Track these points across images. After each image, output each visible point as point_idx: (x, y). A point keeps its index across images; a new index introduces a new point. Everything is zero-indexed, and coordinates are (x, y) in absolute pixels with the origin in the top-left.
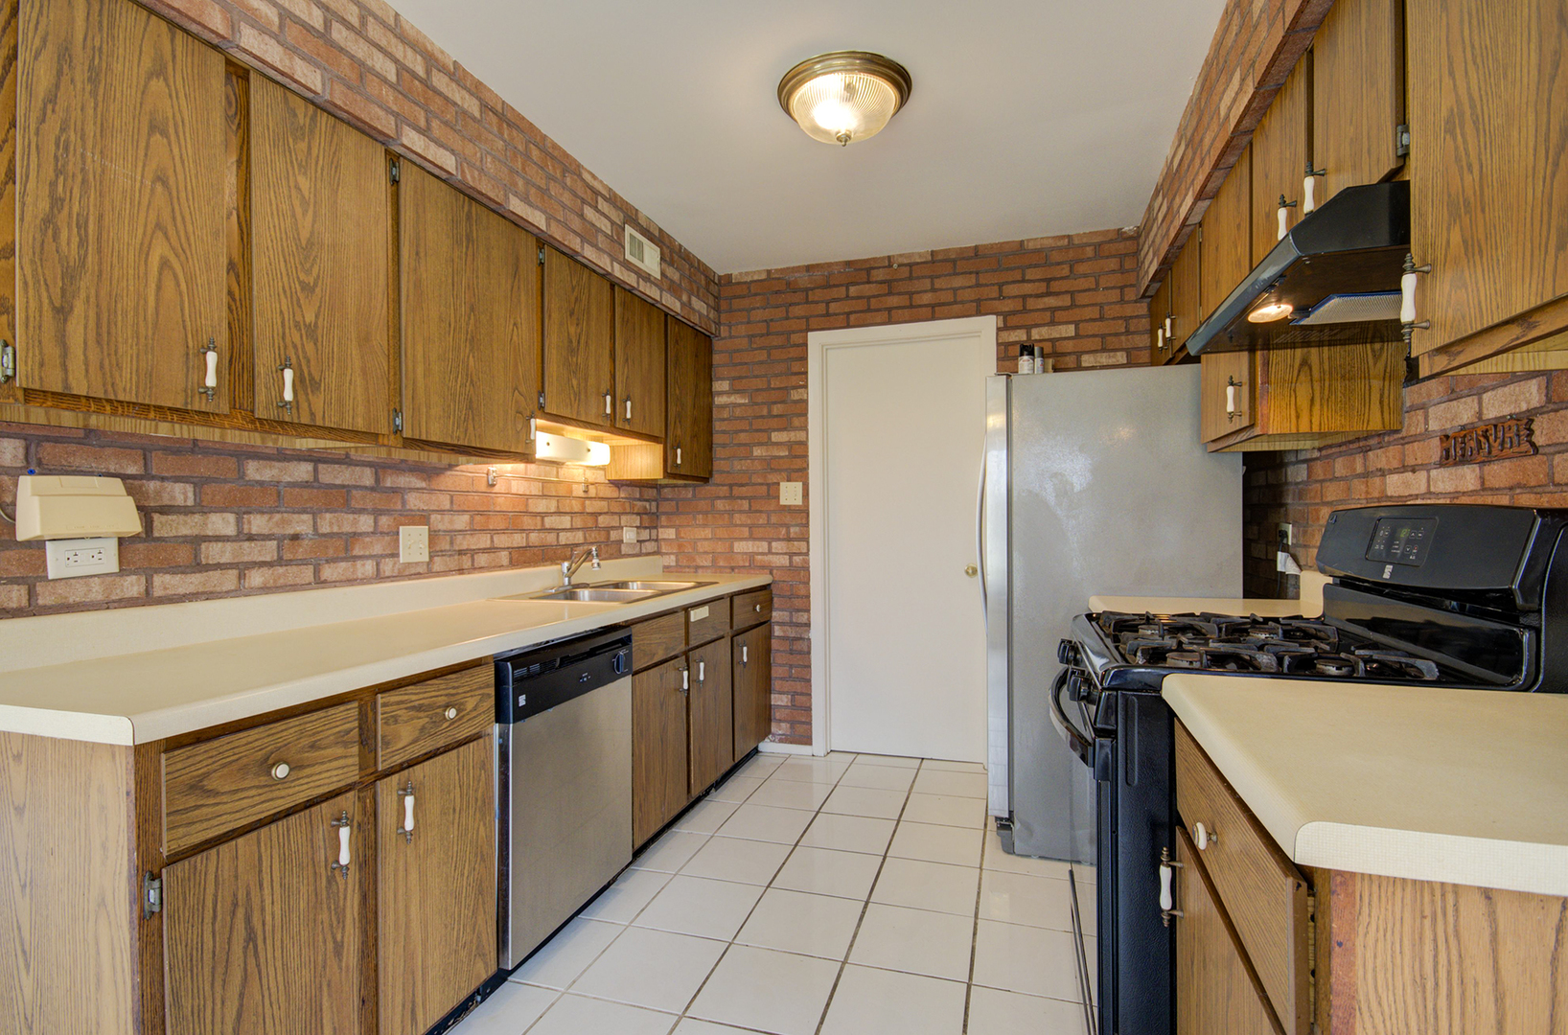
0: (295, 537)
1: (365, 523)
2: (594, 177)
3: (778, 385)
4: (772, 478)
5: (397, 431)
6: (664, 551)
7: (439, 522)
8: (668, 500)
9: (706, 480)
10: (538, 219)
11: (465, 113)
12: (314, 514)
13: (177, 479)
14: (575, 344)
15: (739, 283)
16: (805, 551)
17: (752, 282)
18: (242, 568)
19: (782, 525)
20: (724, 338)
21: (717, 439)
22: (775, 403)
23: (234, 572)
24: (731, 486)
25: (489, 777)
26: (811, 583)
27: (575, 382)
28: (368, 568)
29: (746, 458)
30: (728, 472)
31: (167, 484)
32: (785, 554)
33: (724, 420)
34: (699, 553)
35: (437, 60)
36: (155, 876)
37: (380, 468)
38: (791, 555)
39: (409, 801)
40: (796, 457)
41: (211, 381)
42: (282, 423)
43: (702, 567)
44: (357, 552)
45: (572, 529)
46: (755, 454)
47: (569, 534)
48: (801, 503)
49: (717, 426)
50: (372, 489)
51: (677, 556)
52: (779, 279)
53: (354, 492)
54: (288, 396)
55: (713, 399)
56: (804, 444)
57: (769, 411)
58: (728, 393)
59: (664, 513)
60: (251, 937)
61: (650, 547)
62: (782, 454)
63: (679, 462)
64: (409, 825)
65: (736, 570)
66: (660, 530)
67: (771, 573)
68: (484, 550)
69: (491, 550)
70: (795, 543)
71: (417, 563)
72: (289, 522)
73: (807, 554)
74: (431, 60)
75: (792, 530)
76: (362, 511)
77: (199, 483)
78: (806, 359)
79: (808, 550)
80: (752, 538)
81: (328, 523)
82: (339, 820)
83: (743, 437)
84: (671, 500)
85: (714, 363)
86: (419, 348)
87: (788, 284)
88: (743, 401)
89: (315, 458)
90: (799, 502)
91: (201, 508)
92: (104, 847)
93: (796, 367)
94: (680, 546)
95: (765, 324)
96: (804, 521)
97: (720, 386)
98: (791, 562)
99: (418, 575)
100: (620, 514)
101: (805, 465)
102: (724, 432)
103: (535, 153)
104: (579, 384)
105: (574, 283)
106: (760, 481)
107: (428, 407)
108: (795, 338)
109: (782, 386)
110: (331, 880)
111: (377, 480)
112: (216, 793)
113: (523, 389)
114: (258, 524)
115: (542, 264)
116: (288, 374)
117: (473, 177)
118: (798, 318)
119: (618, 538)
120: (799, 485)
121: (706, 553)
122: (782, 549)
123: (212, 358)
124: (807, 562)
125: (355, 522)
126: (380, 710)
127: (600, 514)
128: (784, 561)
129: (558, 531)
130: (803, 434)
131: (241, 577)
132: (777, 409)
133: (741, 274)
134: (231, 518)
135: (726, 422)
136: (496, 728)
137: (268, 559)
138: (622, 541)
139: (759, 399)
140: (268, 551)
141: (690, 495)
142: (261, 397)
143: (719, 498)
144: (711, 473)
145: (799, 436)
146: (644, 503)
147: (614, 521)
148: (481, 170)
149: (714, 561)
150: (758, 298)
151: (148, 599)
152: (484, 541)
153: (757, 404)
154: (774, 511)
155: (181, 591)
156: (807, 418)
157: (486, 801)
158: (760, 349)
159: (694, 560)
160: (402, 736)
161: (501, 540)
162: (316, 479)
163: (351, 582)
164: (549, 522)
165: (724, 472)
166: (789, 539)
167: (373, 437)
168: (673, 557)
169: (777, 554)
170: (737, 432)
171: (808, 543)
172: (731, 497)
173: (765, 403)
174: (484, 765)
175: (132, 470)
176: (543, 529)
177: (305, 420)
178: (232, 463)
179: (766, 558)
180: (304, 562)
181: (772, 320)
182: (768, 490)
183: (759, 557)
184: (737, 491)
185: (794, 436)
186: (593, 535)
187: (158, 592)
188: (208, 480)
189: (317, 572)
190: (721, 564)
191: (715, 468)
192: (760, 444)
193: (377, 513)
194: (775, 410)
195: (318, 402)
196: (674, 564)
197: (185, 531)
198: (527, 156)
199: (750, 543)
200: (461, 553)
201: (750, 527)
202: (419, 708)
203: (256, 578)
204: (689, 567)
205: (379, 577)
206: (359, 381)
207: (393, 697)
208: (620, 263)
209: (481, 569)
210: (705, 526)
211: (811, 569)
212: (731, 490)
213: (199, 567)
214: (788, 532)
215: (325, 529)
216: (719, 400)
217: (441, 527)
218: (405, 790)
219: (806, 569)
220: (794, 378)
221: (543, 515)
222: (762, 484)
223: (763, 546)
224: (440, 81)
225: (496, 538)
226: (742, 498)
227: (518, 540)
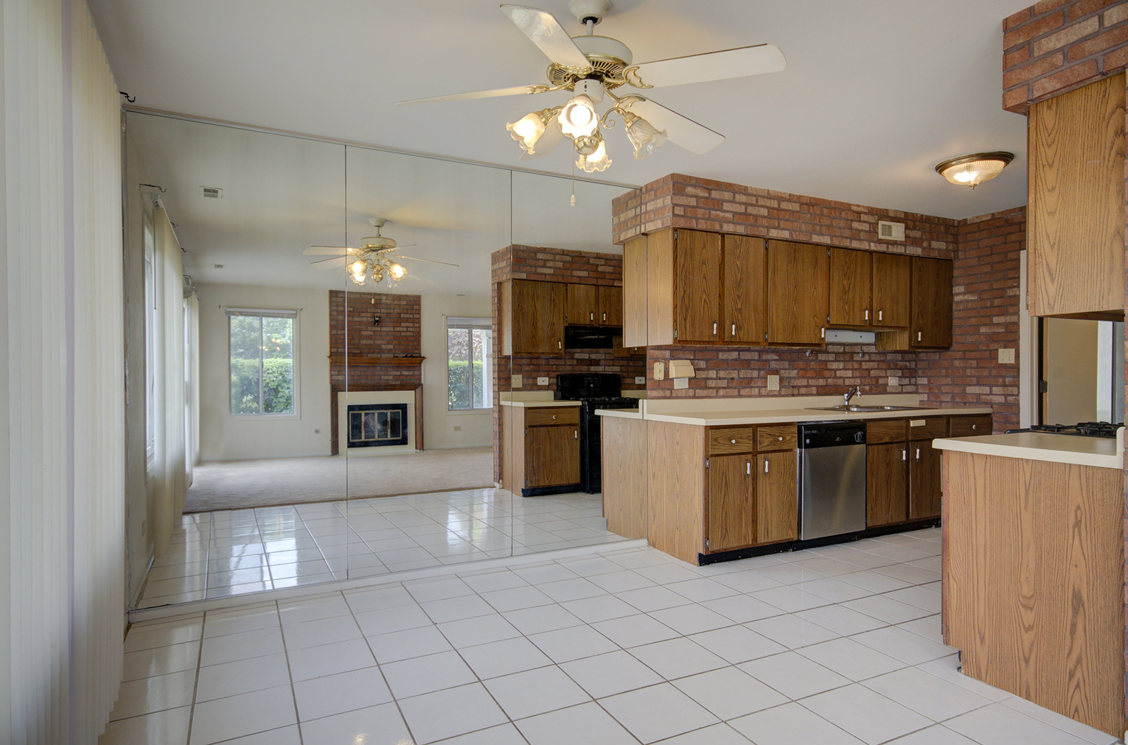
0: (733, 379)
1: (755, 374)
2: (858, 206)
3: (998, 286)
4: (993, 346)
5: (766, 340)
6: (920, 391)
7: (784, 373)
8: (923, 360)
9: (947, 349)
10: (826, 240)
11: (793, 212)
12: (738, 371)
13: (702, 360)
14: (847, 289)
15: (972, 224)
16: (1016, 393)
17: (980, 222)
18: (718, 389)
19: (1000, 376)
20: (962, 259)
21: (955, 322)
22: (996, 298)
23: (715, 390)
24: (964, 351)
25: (795, 466)
26: (1021, 414)
27: (847, 307)
28: (756, 391)
29: (975, 334)
30: (963, 343)
31: (700, 361)
32: (1002, 395)
33: (960, 310)
34: (942, 393)
35: (782, 198)
36: (708, 459)
37: (761, 352)
38: (1006, 396)
39: (767, 463)
40: (1011, 332)
41: (715, 332)
42: (731, 342)
43: (945, 402)
44: (752, 385)
45: (853, 377)
46: (981, 331)
47: (851, 380)
48: (1014, 362)
49: (956, 314)
50: (758, 360)
51: (928, 395)
52: (1000, 218)
53: (752, 362)
54: (733, 334)
55: (952, 298)
56: (1017, 324)
57: (992, 303)
58: (963, 294)
59: (920, 369)
60: (726, 484)
61: (910, 388)
62: (1000, 331)
63: (919, 339)
64: (767, 471)
65: (968, 405)
66: (918, 379)
67: (992, 407)
68: (804, 387)
69: (807, 386)
70: (1009, 388)
71: (774, 391)
72: (731, 373)
73: (1018, 395)
74: (780, 199)
75: (1007, 380)
76: (754, 369)
77: (707, 361)
78: (1019, 268)
79: (1019, 393)
80: (979, 384)
81: (743, 374)
82: (747, 461)
83: (973, 321)
84: (926, 360)
85: (954, 275)
86: (774, 308)
87: (1007, 221)
88: (973, 298)
89: (739, 350)
90: (1012, 361)
91: (707, 369)
92: (697, 452)
93: (1012, 274)
94: (930, 389)
95: (989, 248)
96: (1016, 374)
97: (956, 290)
98: (1006, 400)
99: (775, 396)
100: (886, 370)
101: (1017, 338)
102: (960, 318)
103: (825, 211)
104: (849, 308)
105: (847, 260)
106: (984, 348)
107: (777, 330)
108: (1011, 255)
109: (1001, 287)
110: (745, 478)
111: (760, 357)
112: (719, 443)
113: (819, 316)
114: (722, 374)
115: (829, 257)
116: (734, 326)
117: (796, 236)
118: (1013, 242)
119: (884, 383)
120: (1013, 351)
121: (946, 393)
122: (1000, 391)
123: (715, 325)
124: (1018, 401)
125: (752, 374)
126: (758, 432)
127: (872, 369)
128: (1001, 399)
129: (844, 378)
130: (1016, 317)
131: (717, 392)
132: (996, 303)
133: (973, 218)
134: (715, 372)
135: (961, 312)
136: (798, 450)
137: (724, 386)
138: (888, 384)
139: (985, 296)
140: (724, 383)
141: (937, 358)
142: (726, 335)
143: (956, 359)
144: (950, 344)
145: (1014, 319)
146: (905, 363)
147: (882, 373)
148: (800, 231)
149: (953, 398)
150: (985, 232)
151: (694, 397)
152: (804, 382)
153: (983, 300)
154: (994, 368)
155: (702, 395)
156: (1019, 307)
157: (793, 475)
158: (986, 264)
159: (940, 398)
160: (765, 443)
161: (812, 382)
162: (739, 358)
163: (750, 396)
164: (838, 373)
165: (960, 343)
166: (1004, 385)
167: (758, 343)
168: (926, 395)
169: (996, 395)
170: (970, 317)
171: (1019, 388)
172: (964, 359)
173: (989, 299)
174: (793, 461)
175: (692, 358)
176: (835, 377)
177: (738, 340)
178: (715, 353)
179: (988, 397)
180: (735, 388)
181: (994, 245)
182: (990, 354)
183: (984, 396)
184: (968, 354)
185: (1008, 319)
186: (867, 381)
187: (697, 395)
188: (709, 359)
189: (739, 392)
190: (957, 400)
191: (954, 340)
192: (985, 325)
193: (759, 370)
194: (996, 302)
195: (741, 333)
196: (926, 399)
197: (703, 376)
198: (822, 215)
199: (977, 388)
200: (793, 387)
201: (977, 377)
202: (770, 435)
203: (721, 392)
204: (936, 402)
205: (760, 396)
206: (754, 324)
207: (762, 429)
208: (875, 242)
209: (802, 395)
210: (946, 376)
211: (1021, 405)
212: (965, 354)
213: (707, 388)
214: (1004, 381)
215: (742, 376)
216: (956, 299)
217: (784, 375)
218: (765, 459)
219: (1017, 405)
220: (1010, 281)
221: (835, 370)
222: (986, 350)
223: (986, 390)
224: (784, 205)
225: (810, 381)
226: (971, 359)
227: (821, 382)
